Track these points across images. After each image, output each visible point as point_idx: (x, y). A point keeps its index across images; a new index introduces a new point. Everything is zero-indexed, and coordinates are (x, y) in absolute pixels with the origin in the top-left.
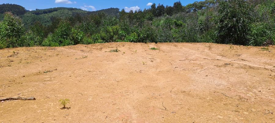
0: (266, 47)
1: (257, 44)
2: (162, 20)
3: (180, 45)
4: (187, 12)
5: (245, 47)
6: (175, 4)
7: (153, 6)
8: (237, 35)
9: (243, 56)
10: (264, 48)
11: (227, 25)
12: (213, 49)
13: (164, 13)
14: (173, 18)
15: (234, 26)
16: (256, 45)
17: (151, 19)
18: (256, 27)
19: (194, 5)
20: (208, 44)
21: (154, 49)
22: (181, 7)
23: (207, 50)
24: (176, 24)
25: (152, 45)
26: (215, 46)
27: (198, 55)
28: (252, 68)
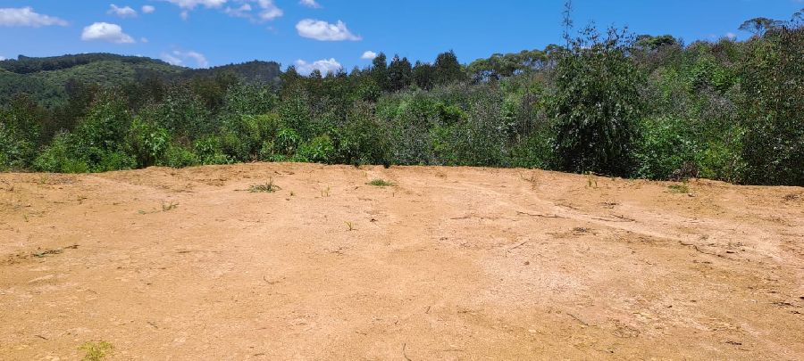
0: (681, 184)
1: (658, 174)
2: (404, 102)
3: (453, 172)
4: (474, 83)
5: (629, 182)
6: (440, 58)
7: (380, 61)
8: (608, 149)
9: (623, 208)
10: (678, 187)
11: (578, 120)
12: (541, 188)
13: (408, 83)
14: (436, 96)
15: (598, 125)
16: (654, 178)
17: (372, 98)
18: (656, 129)
19: (492, 63)
20: (527, 173)
21: (379, 183)
22: (458, 67)
23: (526, 189)
24: (443, 113)
25: (376, 172)
26: (547, 177)
27: (502, 203)
28: (644, 240)
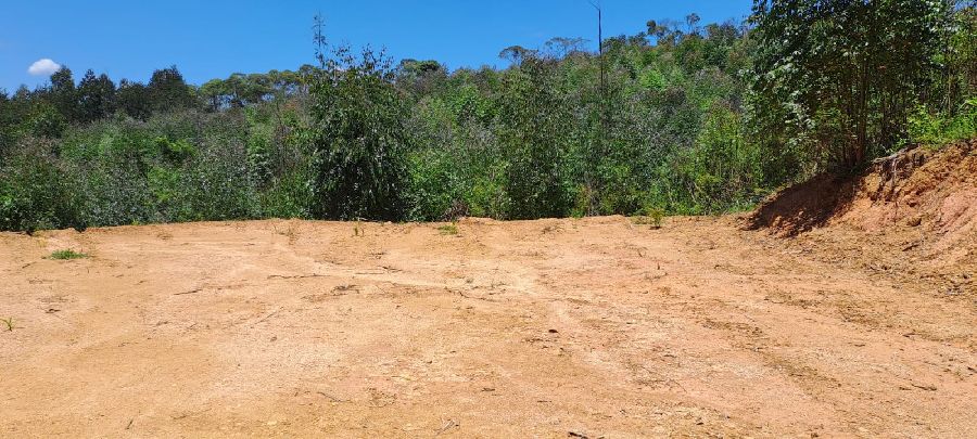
0: (450, 224)
1: (430, 215)
2: (107, 137)
3: (182, 231)
4: (209, 110)
5: (401, 226)
6: (157, 76)
7: (62, 77)
8: (375, 190)
9: (391, 258)
10: (447, 229)
11: (340, 157)
12: (302, 240)
13: (112, 110)
14: (155, 128)
15: (362, 162)
16: (429, 219)
17: (54, 130)
18: (423, 164)
19: (232, 84)
20: (284, 224)
21: (67, 256)
22: (185, 88)
23: (281, 245)
24: (166, 151)
25: (63, 240)
26: (306, 227)
27: (248, 267)
28: (412, 291)
